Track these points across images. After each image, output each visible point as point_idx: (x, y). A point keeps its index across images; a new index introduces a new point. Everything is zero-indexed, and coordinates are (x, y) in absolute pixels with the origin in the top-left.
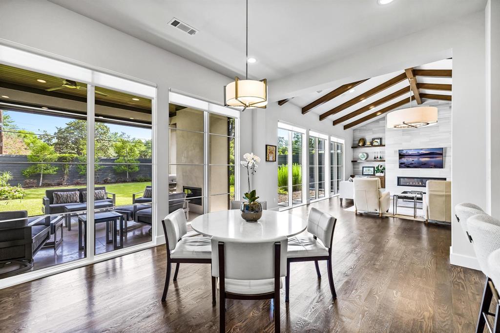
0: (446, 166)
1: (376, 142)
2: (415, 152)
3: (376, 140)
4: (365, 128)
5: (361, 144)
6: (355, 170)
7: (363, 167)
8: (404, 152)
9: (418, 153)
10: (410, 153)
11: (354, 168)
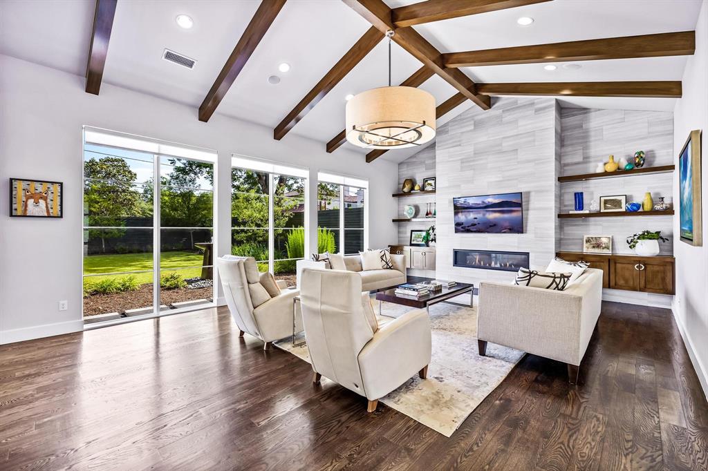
0: (529, 228)
1: (429, 184)
2: (478, 201)
3: (429, 182)
4: (414, 160)
5: (406, 190)
6: (401, 235)
7: (412, 231)
8: (462, 201)
9: (483, 202)
10: (471, 201)
11: (399, 232)
